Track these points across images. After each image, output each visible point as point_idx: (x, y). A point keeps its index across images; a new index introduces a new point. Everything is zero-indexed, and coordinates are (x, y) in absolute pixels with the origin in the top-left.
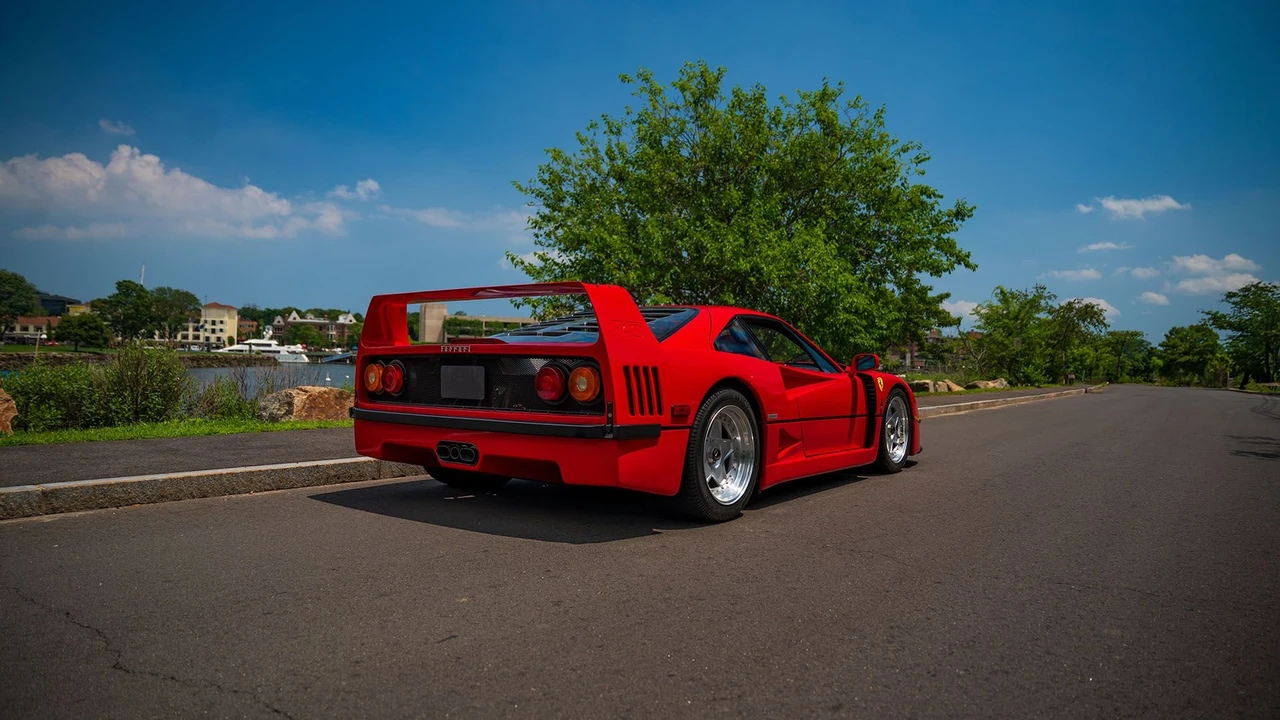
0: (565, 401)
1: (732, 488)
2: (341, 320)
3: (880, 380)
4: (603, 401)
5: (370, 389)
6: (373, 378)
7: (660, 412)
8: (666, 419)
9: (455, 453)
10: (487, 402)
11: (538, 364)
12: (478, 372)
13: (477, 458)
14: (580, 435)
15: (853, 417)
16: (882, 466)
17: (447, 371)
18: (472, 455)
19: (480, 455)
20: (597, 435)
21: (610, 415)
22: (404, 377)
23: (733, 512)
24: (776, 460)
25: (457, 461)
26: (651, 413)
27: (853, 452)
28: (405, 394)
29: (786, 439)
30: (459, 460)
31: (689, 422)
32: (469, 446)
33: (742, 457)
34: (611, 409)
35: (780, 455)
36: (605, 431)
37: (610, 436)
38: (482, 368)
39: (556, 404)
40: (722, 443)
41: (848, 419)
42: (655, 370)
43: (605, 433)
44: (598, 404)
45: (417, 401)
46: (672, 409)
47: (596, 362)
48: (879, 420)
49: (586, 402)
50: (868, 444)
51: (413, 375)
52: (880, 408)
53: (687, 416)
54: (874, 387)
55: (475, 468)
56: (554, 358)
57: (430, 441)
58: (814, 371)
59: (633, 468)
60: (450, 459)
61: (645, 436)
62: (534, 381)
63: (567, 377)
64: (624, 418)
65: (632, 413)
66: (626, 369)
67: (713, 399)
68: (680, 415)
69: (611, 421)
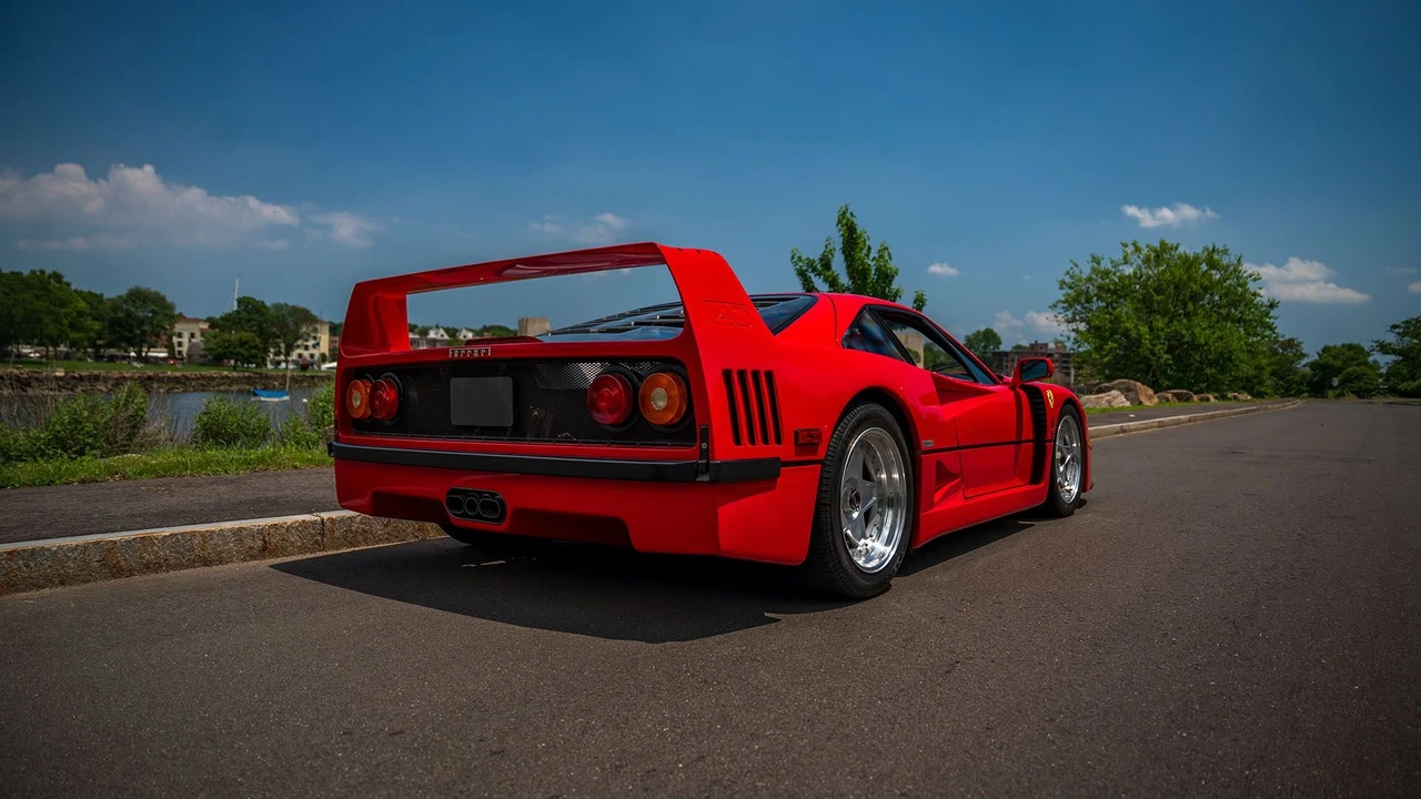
0: (634, 425)
1: (877, 547)
2: (432, 335)
3: (1050, 394)
4: (693, 424)
5: (355, 416)
6: (357, 401)
7: (778, 441)
9: (472, 506)
10: (518, 429)
11: (590, 371)
12: (502, 385)
13: (504, 512)
14: (658, 476)
15: (1017, 443)
17: (458, 385)
18: (495, 508)
19: (509, 510)
20: (682, 478)
21: (704, 446)
22: (400, 395)
23: (879, 583)
24: (932, 505)
25: (475, 517)
26: (765, 441)
27: (1016, 491)
28: (402, 420)
29: (943, 475)
30: (478, 517)
31: (821, 454)
32: (493, 495)
33: (891, 503)
34: (706, 435)
36: (697, 470)
37: (706, 478)
38: (509, 380)
39: (620, 429)
40: (863, 487)
41: (1012, 446)
42: (769, 375)
43: (697, 473)
44: (686, 428)
45: (421, 432)
46: (796, 433)
47: (683, 366)
49: (665, 426)
50: (1036, 477)
51: (413, 394)
52: (1050, 431)
53: (816, 444)
54: (1043, 404)
55: (501, 527)
56: (614, 360)
57: (437, 489)
59: (740, 526)
60: (465, 515)
61: (759, 476)
62: (583, 398)
63: (636, 389)
64: (725, 450)
65: (738, 442)
66: (727, 374)
67: (851, 419)
68: (806, 443)
69: (706, 455)
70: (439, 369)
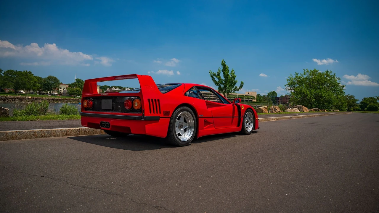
0: (132, 110)
3: (242, 106)
4: (142, 110)
5: (85, 107)
6: (85, 104)
7: (160, 113)
8: (162, 115)
9: (104, 125)
10: (113, 110)
12: (110, 101)
13: (110, 126)
14: (135, 119)
15: (233, 117)
16: (243, 132)
17: (103, 101)
18: (108, 125)
20: (139, 119)
21: (143, 113)
22: (93, 103)
23: (186, 143)
25: (104, 127)
26: (157, 113)
28: (93, 108)
29: (206, 123)
30: (105, 127)
31: (170, 116)
32: (108, 123)
34: (144, 111)
35: (204, 128)
37: (143, 119)
38: (112, 100)
39: (130, 110)
40: (184, 124)
41: (231, 118)
42: (159, 100)
43: (142, 119)
44: (140, 110)
45: (96, 110)
46: (164, 112)
47: (140, 97)
48: (242, 119)
49: (137, 109)
50: (239, 125)
52: (242, 115)
53: (169, 114)
54: (240, 109)
55: (109, 129)
56: (130, 96)
57: (98, 121)
58: (221, 104)
59: (150, 129)
60: (103, 127)
61: (155, 120)
62: (124, 104)
63: (133, 101)
64: (147, 114)
65: (151, 113)
66: (149, 100)
67: (179, 110)
68: (167, 113)
69: (143, 115)
70: (99, 98)
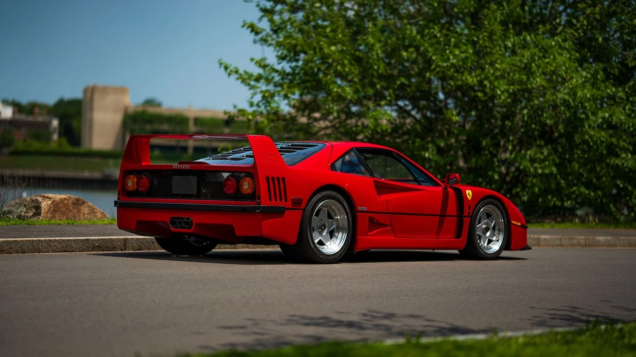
0: (238, 195)
3: (468, 192)
4: (255, 194)
5: (129, 190)
6: (131, 183)
7: (286, 201)
8: (289, 204)
9: (180, 223)
10: (198, 196)
11: (226, 175)
12: (193, 180)
13: (192, 225)
14: (244, 210)
15: (443, 216)
17: (176, 179)
18: (189, 224)
19: (194, 224)
20: (252, 211)
21: (258, 201)
22: (150, 182)
25: (180, 227)
26: (281, 200)
28: (150, 192)
30: (182, 227)
31: (303, 206)
32: (188, 219)
34: (259, 198)
35: (369, 234)
36: (256, 208)
37: (258, 211)
38: (196, 177)
39: (233, 195)
40: (327, 222)
41: (438, 217)
42: (283, 179)
44: (253, 196)
45: (159, 196)
46: (293, 199)
47: (251, 174)
48: (467, 221)
49: (247, 194)
50: (459, 235)
51: (156, 182)
52: (466, 211)
53: (301, 203)
54: (463, 197)
55: (191, 231)
56: (233, 172)
57: (164, 218)
58: (413, 185)
59: (270, 228)
60: (176, 226)
61: (277, 212)
62: (222, 184)
63: (239, 181)
64: (265, 202)
65: (270, 200)
66: (268, 178)
67: (319, 195)
68: (297, 203)
69: (259, 203)
